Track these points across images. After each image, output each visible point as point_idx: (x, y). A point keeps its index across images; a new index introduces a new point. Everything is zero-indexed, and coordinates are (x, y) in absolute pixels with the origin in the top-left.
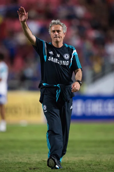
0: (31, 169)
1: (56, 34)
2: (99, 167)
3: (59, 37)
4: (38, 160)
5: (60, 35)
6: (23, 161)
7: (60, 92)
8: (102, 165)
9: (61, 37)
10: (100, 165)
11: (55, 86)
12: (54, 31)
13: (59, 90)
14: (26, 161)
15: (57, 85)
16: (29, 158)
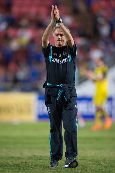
0: (23, 163)
1: (59, 38)
2: (84, 161)
3: (62, 41)
4: (29, 155)
5: (63, 39)
6: (15, 156)
7: (62, 91)
8: (88, 159)
9: (64, 41)
10: (85, 159)
11: (58, 86)
12: (57, 35)
13: (61, 90)
14: (18, 156)
15: (60, 85)
16: (21, 153)
